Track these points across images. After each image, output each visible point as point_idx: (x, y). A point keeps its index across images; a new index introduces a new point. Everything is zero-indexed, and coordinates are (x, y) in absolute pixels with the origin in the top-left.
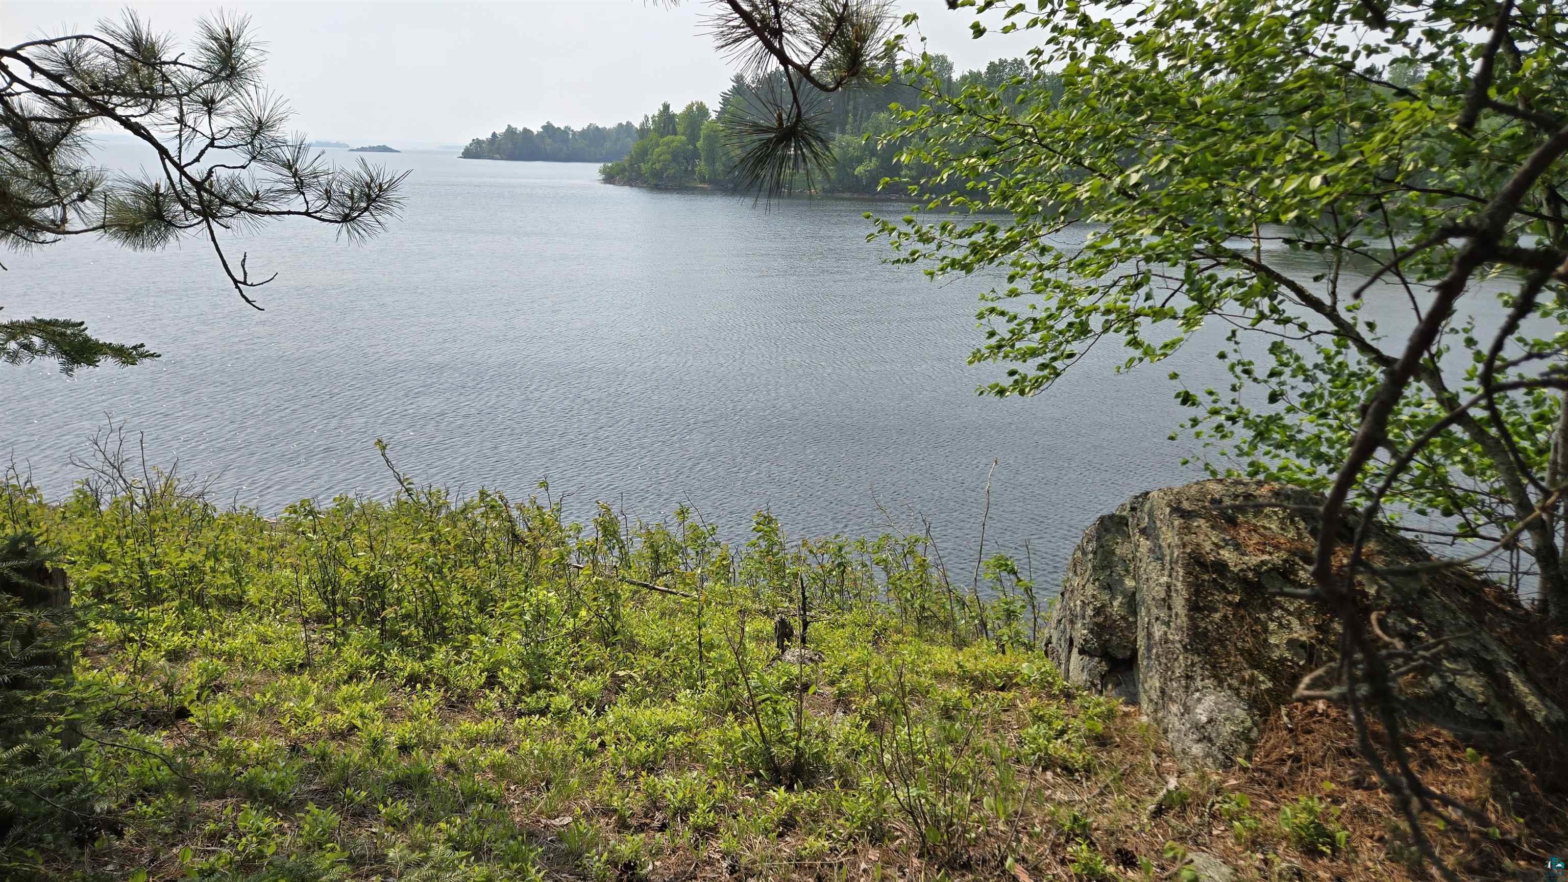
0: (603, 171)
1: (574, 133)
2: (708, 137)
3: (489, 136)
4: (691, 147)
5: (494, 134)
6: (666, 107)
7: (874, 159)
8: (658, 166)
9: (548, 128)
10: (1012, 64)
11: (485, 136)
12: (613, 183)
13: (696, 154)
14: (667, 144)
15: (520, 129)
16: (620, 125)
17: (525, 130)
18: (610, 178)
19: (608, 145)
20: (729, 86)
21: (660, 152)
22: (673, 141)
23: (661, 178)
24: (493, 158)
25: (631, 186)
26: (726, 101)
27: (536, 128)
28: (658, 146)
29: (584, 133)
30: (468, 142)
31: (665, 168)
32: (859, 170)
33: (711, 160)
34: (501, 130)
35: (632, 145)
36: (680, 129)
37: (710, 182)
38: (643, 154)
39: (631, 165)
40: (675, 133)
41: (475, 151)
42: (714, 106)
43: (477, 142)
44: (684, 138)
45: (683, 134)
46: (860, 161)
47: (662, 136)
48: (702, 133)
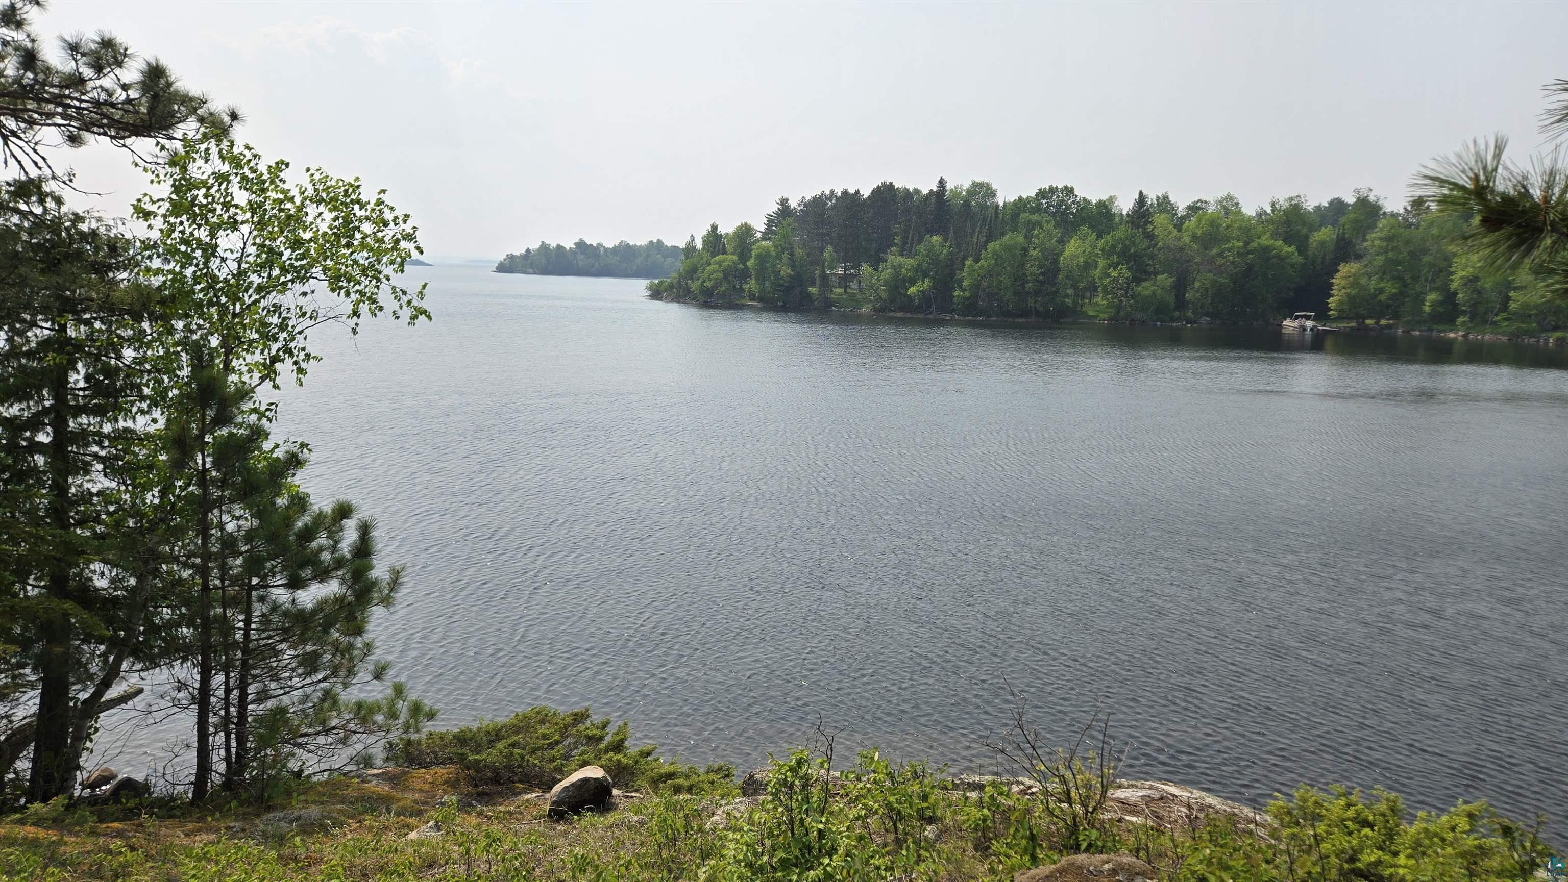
0: (650, 288)
1: (606, 249)
2: (759, 256)
3: (523, 252)
4: (741, 266)
5: (528, 250)
6: (714, 228)
7: (927, 280)
8: (708, 284)
9: (581, 245)
10: (1062, 191)
11: (519, 251)
12: (660, 299)
13: (744, 275)
14: (719, 263)
15: (553, 245)
16: (651, 242)
17: (559, 246)
18: (656, 294)
19: (638, 261)
20: (774, 208)
21: (712, 270)
22: (724, 261)
23: (711, 295)
24: (525, 273)
25: (679, 302)
26: (770, 222)
27: (569, 244)
28: (709, 264)
29: (615, 250)
30: (502, 257)
31: (714, 287)
32: (912, 290)
33: (761, 278)
34: (535, 246)
35: (680, 265)
36: (729, 248)
37: (761, 299)
38: (692, 272)
39: (679, 282)
40: (724, 252)
41: (509, 266)
42: (760, 226)
43: (511, 257)
44: (735, 257)
45: (732, 254)
46: (913, 282)
47: (713, 255)
48: (753, 254)
